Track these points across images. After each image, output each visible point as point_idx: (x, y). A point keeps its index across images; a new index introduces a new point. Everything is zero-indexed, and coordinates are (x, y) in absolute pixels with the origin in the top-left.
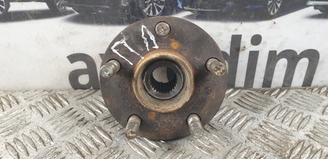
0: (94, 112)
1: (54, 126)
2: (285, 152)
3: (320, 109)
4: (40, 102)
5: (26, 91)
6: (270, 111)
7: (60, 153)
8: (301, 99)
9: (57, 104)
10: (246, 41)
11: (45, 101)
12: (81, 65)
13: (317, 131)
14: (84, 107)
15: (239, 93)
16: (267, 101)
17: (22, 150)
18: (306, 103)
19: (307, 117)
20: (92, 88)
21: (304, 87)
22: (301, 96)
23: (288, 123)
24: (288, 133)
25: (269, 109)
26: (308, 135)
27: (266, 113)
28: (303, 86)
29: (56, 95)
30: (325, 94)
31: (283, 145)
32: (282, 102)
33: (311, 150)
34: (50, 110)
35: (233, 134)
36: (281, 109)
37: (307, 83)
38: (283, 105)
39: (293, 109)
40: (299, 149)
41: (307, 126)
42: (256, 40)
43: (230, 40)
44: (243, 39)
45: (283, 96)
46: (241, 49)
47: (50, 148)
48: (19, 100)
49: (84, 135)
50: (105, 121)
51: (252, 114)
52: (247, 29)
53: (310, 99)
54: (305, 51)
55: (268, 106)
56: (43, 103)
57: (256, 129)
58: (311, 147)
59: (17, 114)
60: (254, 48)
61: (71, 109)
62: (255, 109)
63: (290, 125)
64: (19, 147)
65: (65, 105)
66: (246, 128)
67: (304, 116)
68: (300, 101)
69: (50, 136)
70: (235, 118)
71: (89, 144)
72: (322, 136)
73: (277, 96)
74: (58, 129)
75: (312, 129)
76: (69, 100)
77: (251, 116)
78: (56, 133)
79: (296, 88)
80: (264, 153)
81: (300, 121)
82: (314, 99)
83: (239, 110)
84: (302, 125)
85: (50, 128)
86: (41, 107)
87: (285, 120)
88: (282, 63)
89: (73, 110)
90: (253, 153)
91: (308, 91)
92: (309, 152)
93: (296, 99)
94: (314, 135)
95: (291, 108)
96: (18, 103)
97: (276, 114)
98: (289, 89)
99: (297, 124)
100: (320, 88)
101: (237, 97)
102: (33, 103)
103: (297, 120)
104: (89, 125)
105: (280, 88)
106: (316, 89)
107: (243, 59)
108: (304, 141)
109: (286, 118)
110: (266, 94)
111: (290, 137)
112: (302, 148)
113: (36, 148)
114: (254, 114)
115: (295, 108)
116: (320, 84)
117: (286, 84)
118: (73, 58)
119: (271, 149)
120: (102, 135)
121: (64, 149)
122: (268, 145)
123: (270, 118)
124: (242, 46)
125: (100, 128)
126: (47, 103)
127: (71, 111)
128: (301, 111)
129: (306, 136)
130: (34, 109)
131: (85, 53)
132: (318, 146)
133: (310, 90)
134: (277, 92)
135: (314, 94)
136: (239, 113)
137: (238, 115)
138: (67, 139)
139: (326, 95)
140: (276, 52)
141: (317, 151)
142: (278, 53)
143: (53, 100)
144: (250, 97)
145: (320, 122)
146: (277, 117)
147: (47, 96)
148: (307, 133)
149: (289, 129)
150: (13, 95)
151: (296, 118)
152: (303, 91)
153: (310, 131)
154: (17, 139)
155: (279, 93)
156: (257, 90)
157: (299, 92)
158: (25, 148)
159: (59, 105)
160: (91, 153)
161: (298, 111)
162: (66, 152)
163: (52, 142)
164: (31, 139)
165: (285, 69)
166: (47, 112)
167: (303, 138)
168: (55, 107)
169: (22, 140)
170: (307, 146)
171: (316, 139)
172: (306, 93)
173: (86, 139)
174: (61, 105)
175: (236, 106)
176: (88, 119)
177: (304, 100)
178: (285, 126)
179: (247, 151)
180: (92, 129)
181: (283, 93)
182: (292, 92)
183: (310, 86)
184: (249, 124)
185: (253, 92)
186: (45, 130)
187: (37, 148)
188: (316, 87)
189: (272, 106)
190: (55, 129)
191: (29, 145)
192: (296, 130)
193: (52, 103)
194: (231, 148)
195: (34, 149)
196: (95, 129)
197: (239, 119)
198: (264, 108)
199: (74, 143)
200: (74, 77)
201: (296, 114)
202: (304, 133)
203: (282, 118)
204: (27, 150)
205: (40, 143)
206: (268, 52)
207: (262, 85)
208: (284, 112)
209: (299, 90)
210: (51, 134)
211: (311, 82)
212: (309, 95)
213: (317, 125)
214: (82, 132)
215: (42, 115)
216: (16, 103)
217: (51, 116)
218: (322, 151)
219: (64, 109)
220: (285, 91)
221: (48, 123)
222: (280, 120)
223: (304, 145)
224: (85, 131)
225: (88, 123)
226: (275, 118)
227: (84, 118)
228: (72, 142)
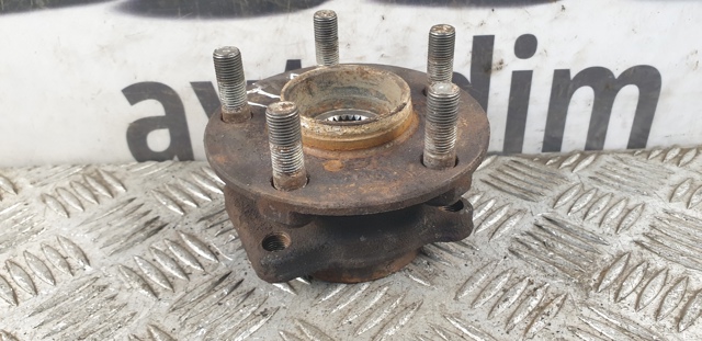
0: (181, 206)
1: (94, 235)
2: (590, 276)
3: (666, 190)
4: (64, 189)
5: (35, 167)
6: (559, 198)
7: (105, 287)
8: (626, 173)
9: (101, 191)
10: (504, 50)
11: (74, 185)
12: (152, 108)
13: (658, 233)
14: (159, 197)
15: (493, 162)
16: (554, 178)
17: (24, 284)
18: (635, 179)
19: (637, 205)
20: (176, 158)
21: (632, 150)
22: (625, 166)
23: (597, 220)
24: (597, 240)
25: (557, 192)
26: (638, 243)
27: (551, 201)
28: (629, 147)
29: (99, 174)
30: (676, 160)
31: (585, 263)
32: (585, 180)
33: (645, 271)
34: (85, 204)
35: (477, 243)
36: (582, 192)
37: (638, 140)
38: (586, 184)
39: (608, 191)
40: (618, 270)
41: (637, 224)
42: (526, 46)
43: (470, 47)
44: (497, 45)
45: (587, 167)
46: (494, 67)
47: (83, 280)
48: (18, 186)
49: (157, 251)
50: (204, 222)
51: (519, 204)
52: (504, 25)
53: (644, 172)
54: (630, 69)
55: (555, 187)
56: (71, 190)
57: (529, 234)
58: (645, 264)
59: (14, 213)
60: (523, 65)
61: (132, 200)
62: (527, 195)
63: (600, 224)
64: (17, 278)
65: (117, 193)
66: (506, 230)
67: (631, 204)
68: (623, 175)
69: (85, 256)
70: (482, 212)
71: (168, 268)
72: (667, 243)
73: (573, 167)
74: (103, 241)
75: (648, 230)
76: (126, 183)
77: (517, 207)
78: (97, 248)
79: (613, 152)
80: (545, 279)
81: (622, 216)
82: (653, 172)
83: (492, 196)
84: (625, 222)
85: (83, 239)
86: (65, 198)
87: (591, 214)
88: (583, 98)
89: (135, 203)
90: (521, 281)
91: (639, 157)
92: (641, 275)
93: (615, 172)
94: (650, 241)
95: (603, 189)
96: (16, 191)
97: (572, 202)
98: (599, 155)
99: (616, 222)
100: (666, 151)
101: (489, 171)
102: (49, 190)
103: (616, 213)
104: (169, 233)
105: (581, 153)
106: (657, 152)
107: (500, 87)
108: (630, 254)
109: (592, 210)
110: (551, 164)
111: (601, 248)
112: (625, 268)
113: (53, 278)
114: (525, 202)
115: (613, 191)
116: (666, 143)
117: (594, 144)
118: (135, 93)
119: (560, 272)
120: (196, 249)
121: (114, 279)
122: (554, 264)
123: (558, 211)
124: (496, 59)
125: (193, 238)
126: (79, 189)
127: (130, 205)
128: (625, 194)
129: (633, 244)
130: (50, 202)
131: (159, 81)
132: (659, 263)
133: (645, 155)
134: (573, 159)
135: (653, 161)
136: (492, 202)
137: (490, 205)
138: (121, 260)
139: (678, 164)
140: (567, 72)
141: (657, 273)
142: (573, 75)
143: (93, 184)
144: (515, 170)
145: (664, 215)
146: (574, 209)
147: (80, 177)
148: (636, 238)
149: (598, 231)
150: (7, 175)
151: (614, 210)
152: (629, 156)
153: (644, 234)
154: (12, 263)
155: (578, 162)
156: (531, 158)
157: (621, 160)
158: (30, 279)
159: (105, 193)
160: (172, 286)
161: (618, 194)
162: (117, 285)
163: (87, 267)
164: (43, 262)
165: (590, 109)
166: (80, 208)
167: (628, 249)
168: (96, 198)
169: (23, 264)
170: (636, 263)
171: (655, 248)
172: (636, 162)
173: (162, 259)
174: (110, 192)
175: (486, 187)
176: (166, 221)
177: (631, 175)
178: (590, 225)
179: (508, 275)
180: (174, 239)
181: (587, 162)
182: (605, 159)
183: (643, 146)
184: (513, 222)
185: (523, 161)
186: (74, 244)
187: (57, 278)
188: (658, 148)
189: (564, 187)
190: (95, 241)
191: (38, 273)
192: (613, 232)
193: (90, 190)
194: (473, 269)
195: (49, 281)
196: (181, 238)
197: (491, 213)
198: (546, 191)
199: (135, 268)
200: (137, 134)
201: (613, 202)
202: (630, 239)
203: (585, 210)
204: (34, 284)
205: (62, 270)
206: (552, 73)
207: (541, 145)
208: (589, 197)
209: (621, 156)
210: (86, 251)
211: (646, 138)
212: (641, 164)
213: (657, 223)
214: (153, 245)
215: (68, 214)
216: (12, 192)
217: (87, 215)
218: (667, 273)
219: (115, 200)
220: (592, 158)
221: (81, 228)
222: (580, 214)
223: (630, 262)
224: (159, 242)
225: (165, 228)
226: (569, 211)
227: (158, 218)
228: (131, 266)
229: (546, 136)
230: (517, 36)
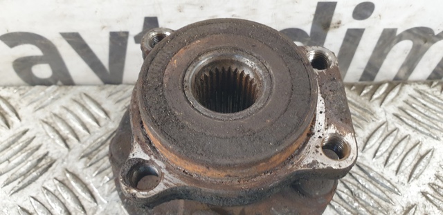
0: (65, 141)
6: (368, 139)
8: (422, 110)
10: (343, 14)
14: (47, 128)
16: (365, 114)
19: (428, 152)
20: (59, 83)
21: (430, 81)
22: (423, 101)
23: (395, 167)
25: (367, 133)
27: (361, 142)
28: (428, 79)
32: (390, 117)
36: (387, 133)
38: (390, 122)
39: (407, 133)
41: (425, 172)
43: (313, 10)
44: (337, 10)
45: (393, 100)
46: (331, 26)
49: (48, 192)
50: (84, 159)
60: (357, 24)
61: (25, 132)
65: (12, 123)
67: (424, 150)
68: (420, 113)
73: (382, 100)
75: (433, 180)
76: (19, 112)
79: (416, 82)
81: (415, 163)
84: (417, 172)
87: (391, 161)
88: (403, 48)
89: (29, 135)
94: (434, 193)
95: (403, 130)
97: (377, 145)
98: (403, 85)
99: (410, 169)
103: (411, 159)
104: (57, 170)
105: (390, 83)
108: (416, 206)
109: (392, 156)
110: (365, 95)
111: (395, 198)
115: (410, 132)
123: (366, 155)
124: (335, 19)
125: (76, 177)
127: (24, 138)
128: (420, 138)
129: (420, 195)
134: (383, 90)
138: (20, 201)
140: (394, 30)
142: (399, 32)
146: (378, 153)
148: (423, 188)
149: (394, 179)
151: (409, 156)
152: (428, 88)
153: (429, 184)
155: (387, 93)
156: (351, 86)
157: (420, 92)
161: (414, 138)
165: (406, 55)
167: (416, 200)
172: (431, 95)
173: (53, 201)
174: (6, 122)
176: (55, 157)
177: (427, 113)
178: (389, 173)
180: (60, 178)
181: (392, 95)
182: (409, 90)
189: (372, 126)
192: (406, 180)
196: (67, 179)
200: (23, 66)
201: (409, 146)
202: (419, 189)
203: (387, 154)
206: (381, 32)
207: (359, 77)
208: (391, 140)
209: (421, 87)
213: (441, 172)
214: (45, 184)
219: (11, 132)
220: (397, 90)
222: (382, 160)
224: (48, 181)
225: (54, 166)
226: (374, 156)
227: (48, 153)
228: (27, 208)
229: (365, 71)
230: (358, 3)
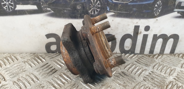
0: (60, 65)
1: (39, 73)
2: (164, 87)
3: (180, 65)
4: (29, 60)
5: (21, 53)
6: (154, 66)
7: (43, 87)
8: (170, 60)
9: (39, 61)
10: (142, 29)
11: (32, 59)
12: (53, 40)
13: (179, 76)
14: (54, 63)
15: (137, 56)
17: (23, 85)
18: (172, 62)
19: (174, 69)
20: (57, 52)
21: (171, 54)
22: (169, 58)
23: (164, 72)
24: (165, 78)
25: (154, 65)
26: (175, 79)
27: (152, 67)
28: (170, 53)
29: (38, 56)
30: (182, 57)
31: (162, 84)
32: (160, 62)
33: (177, 86)
34: (35, 64)
35: (136, 78)
36: (160, 65)
37: (172, 52)
38: (160, 63)
39: (166, 65)
40: (170, 86)
41: (174, 74)
42: (147, 28)
43: (134, 28)
44: (140, 28)
45: (160, 58)
46: (139, 33)
47: (38, 85)
48: (17, 58)
49: (56, 77)
50: (67, 70)
51: (145, 68)
52: (142, 23)
53: (174, 60)
54: (172, 35)
55: (153, 63)
56: (31, 60)
57: (148, 75)
58: (177, 84)
59: (18, 66)
60: (146, 33)
61: (47, 63)
62: (146, 65)
63: (165, 74)
64: (20, 83)
65: (43, 61)
66: (142, 74)
67: (172, 69)
68: (169, 61)
69: (37, 78)
70: (136, 69)
71: (59, 82)
72: (182, 79)
73: (157, 58)
74: (41, 74)
75: (177, 76)
76: (45, 59)
77: (144, 68)
78: (40, 76)
79: (166, 54)
80: (153, 88)
81: (170, 72)
82: (176, 60)
83: (138, 65)
84: (171, 73)
85: (36, 73)
86: (30, 62)
87: (162, 71)
88: (160, 41)
89: (49, 64)
90: (147, 88)
91: (173, 56)
92: (176, 87)
93: (167, 60)
94: (178, 78)
96: (17, 60)
97: (157, 68)
98: (163, 55)
99: (169, 73)
100: (179, 55)
101: (137, 58)
102: (26, 60)
103: (168, 71)
105: (158, 54)
106: (177, 55)
107: (140, 38)
108: (173, 81)
109: (163, 70)
110: (151, 57)
111: (166, 80)
112: (172, 85)
113: (30, 84)
114: (146, 67)
115: (167, 65)
116: (179, 53)
117: (161, 52)
119: (156, 86)
120: (66, 77)
121: (45, 84)
122: (155, 84)
123: (154, 70)
124: (140, 31)
125: (64, 74)
126: (33, 60)
127: (47, 65)
128: (170, 66)
129: (173, 79)
130: (26, 63)
131: (55, 33)
132: (180, 84)
133: (174, 55)
134: (157, 56)
135: (176, 57)
136: (138, 67)
137: (138, 68)
138: (47, 79)
139: (182, 58)
140: (157, 35)
141: (180, 87)
142: (158, 36)
143: (37, 59)
144: (143, 58)
145: (180, 72)
146: (158, 69)
147: (33, 56)
148: (174, 77)
149: (165, 75)
150: (14, 55)
151: (168, 70)
152: (170, 56)
153: (176, 77)
154: (19, 79)
155: (158, 57)
156: (146, 55)
157: (168, 57)
158: (24, 84)
159: (40, 61)
160: (61, 87)
161: (169, 66)
162: (46, 86)
163: (38, 81)
164: (27, 79)
165: (161, 44)
166: (34, 65)
167: (172, 80)
168: (38, 62)
169: (22, 80)
170: (175, 84)
171: (179, 80)
172: (172, 57)
173: (57, 80)
174: (42, 61)
175: (136, 63)
176: (57, 69)
177: (171, 61)
178: (163, 74)
179: (144, 86)
180: (60, 74)
181: (160, 57)
182: (164, 56)
183: (174, 53)
184: (144, 72)
185: (144, 56)
186: (34, 75)
187: (31, 84)
188: (177, 54)
189: (155, 63)
190: (39, 74)
191: (26, 82)
192: (168, 76)
194: (135, 85)
195: (29, 85)
196: (61, 74)
197: (138, 70)
198: (151, 64)
199: (51, 82)
201: (167, 68)
202: (173, 78)
203: (161, 70)
204: (25, 85)
205: (32, 82)
206: (153, 35)
207: (149, 52)
208: (162, 66)
209: (168, 55)
210: (37, 77)
211: (174, 51)
212: (173, 58)
213: (179, 74)
214: (55, 76)
215: (31, 67)
216: (16, 60)
217: (36, 67)
218: (182, 87)
219: (43, 63)
220: (161, 56)
221: (35, 71)
222: (160, 71)
223: (173, 84)
224: (56, 75)
225: (57, 71)
226: (157, 70)
227: (55, 68)
228: (49, 81)
229: (150, 50)
230: (145, 26)
